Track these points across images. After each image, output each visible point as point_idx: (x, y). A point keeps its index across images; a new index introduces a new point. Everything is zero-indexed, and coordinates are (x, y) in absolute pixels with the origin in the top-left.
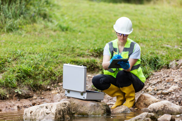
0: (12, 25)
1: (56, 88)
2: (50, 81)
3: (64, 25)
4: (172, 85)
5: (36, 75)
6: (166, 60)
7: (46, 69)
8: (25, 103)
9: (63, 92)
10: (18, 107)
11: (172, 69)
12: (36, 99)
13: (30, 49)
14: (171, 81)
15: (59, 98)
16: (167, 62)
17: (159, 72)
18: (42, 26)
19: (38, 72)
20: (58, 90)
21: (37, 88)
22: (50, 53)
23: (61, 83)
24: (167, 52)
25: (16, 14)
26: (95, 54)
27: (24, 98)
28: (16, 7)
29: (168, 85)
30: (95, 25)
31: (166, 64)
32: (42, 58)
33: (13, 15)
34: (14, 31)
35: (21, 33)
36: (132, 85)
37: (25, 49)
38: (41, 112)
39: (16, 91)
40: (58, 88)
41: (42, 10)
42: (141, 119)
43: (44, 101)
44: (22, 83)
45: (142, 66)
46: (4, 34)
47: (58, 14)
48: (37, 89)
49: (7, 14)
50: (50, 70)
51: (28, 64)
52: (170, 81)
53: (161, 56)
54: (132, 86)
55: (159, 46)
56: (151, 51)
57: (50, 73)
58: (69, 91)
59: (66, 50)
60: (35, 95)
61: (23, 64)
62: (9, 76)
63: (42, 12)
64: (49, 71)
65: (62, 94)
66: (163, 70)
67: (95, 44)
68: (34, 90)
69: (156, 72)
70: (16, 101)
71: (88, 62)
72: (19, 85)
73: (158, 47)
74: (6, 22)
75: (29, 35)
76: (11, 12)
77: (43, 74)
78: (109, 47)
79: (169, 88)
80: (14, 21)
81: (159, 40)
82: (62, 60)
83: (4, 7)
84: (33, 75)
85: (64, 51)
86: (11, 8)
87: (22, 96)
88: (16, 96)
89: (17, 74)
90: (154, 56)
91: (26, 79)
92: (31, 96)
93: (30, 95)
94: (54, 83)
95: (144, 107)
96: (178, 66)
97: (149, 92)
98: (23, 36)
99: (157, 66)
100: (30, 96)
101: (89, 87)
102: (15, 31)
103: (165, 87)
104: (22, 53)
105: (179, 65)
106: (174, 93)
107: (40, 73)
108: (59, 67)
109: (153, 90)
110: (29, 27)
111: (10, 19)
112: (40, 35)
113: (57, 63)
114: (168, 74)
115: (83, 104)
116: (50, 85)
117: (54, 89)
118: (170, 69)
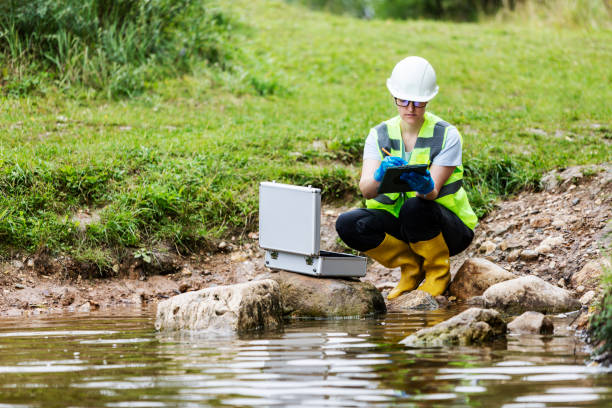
0: (128, 80)
1: (243, 245)
2: (226, 227)
3: (265, 80)
4: (548, 234)
5: (190, 212)
6: (531, 168)
7: (217, 197)
8: (161, 286)
9: (260, 257)
10: (143, 297)
11: (547, 193)
12: (190, 275)
13: (174, 143)
14: (546, 223)
15: (250, 273)
16: (533, 174)
17: (514, 200)
18: (207, 82)
19: (193, 205)
20: (248, 252)
21: (193, 247)
22: (226, 154)
23: (253, 232)
24: (534, 148)
25: (137, 50)
26: (346, 155)
27: (158, 272)
28: (136, 34)
29: (537, 234)
30: (345, 78)
31: (530, 181)
32: (205, 167)
33: (128, 55)
34: (131, 96)
35: (151, 101)
36: (441, 234)
37: (159, 144)
38: (200, 310)
39: (137, 256)
40: (248, 246)
41: (207, 40)
42: (463, 324)
44: (153, 233)
45: (468, 187)
46: (106, 106)
47: (248, 51)
48: (193, 250)
49: (113, 51)
50: (227, 199)
51: (169, 183)
52: (543, 225)
53: (519, 158)
54: (440, 238)
55: (515, 134)
56: (491, 147)
57: (226, 206)
58: (275, 254)
59: (269, 145)
60: (186, 265)
61: (156, 184)
62: (118, 215)
63: (207, 45)
64: (224, 200)
65: (257, 262)
66: (524, 197)
67: (345, 128)
68: (185, 251)
69: (506, 200)
70: (137, 281)
71: (325, 177)
72: (146, 238)
73: (511, 136)
74: (112, 73)
75: (170, 108)
76: (125, 47)
77: (208, 210)
78: (376, 137)
79: (539, 242)
80: (132, 70)
81: (513, 117)
82: (257, 172)
83: (105, 32)
84: (183, 211)
85: (262, 149)
86: (124, 36)
87: (153, 267)
88: (137, 268)
89: (138, 211)
90: (500, 159)
91: (162, 224)
92: (178, 268)
93: (174, 266)
94: (237, 234)
95: (473, 295)
96: (563, 185)
97: (488, 253)
98: (155, 109)
99: (507, 184)
100: (175, 268)
101: (329, 244)
102: (134, 96)
103: (528, 239)
104: (152, 153)
105: (566, 182)
106: (552, 255)
107: (200, 207)
108: (251, 191)
109: (497, 249)
110: (171, 86)
111: (122, 64)
112: (200, 106)
113: (246, 181)
114: (536, 207)
116: (226, 238)
117: (236, 249)
118: (544, 191)
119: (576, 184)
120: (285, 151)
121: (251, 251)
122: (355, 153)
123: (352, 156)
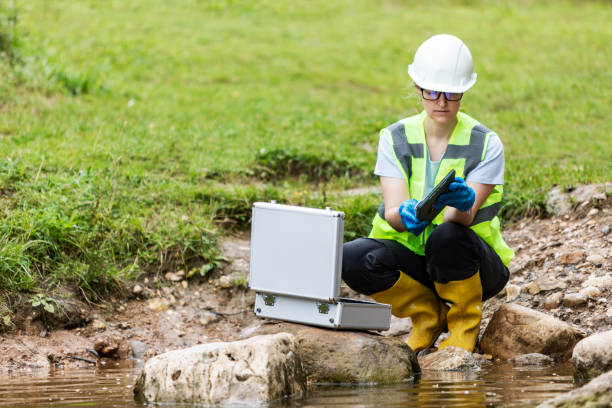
1: (161, 289)
7: (120, 224)
8: (69, 344)
9: (185, 305)
10: (50, 358)
11: (560, 220)
12: (105, 329)
15: (178, 326)
17: (515, 228)
20: (169, 299)
21: (102, 292)
23: (173, 272)
26: (264, 171)
27: (62, 325)
31: (535, 203)
36: (478, 272)
39: (35, 304)
40: (167, 290)
43: (131, 337)
44: (48, 273)
48: (103, 295)
50: (133, 228)
52: (574, 262)
54: (477, 277)
57: (133, 238)
58: (270, 299)
60: (96, 316)
64: (130, 230)
65: (184, 311)
66: (527, 225)
68: (93, 297)
70: (36, 337)
78: (391, 141)
79: (579, 283)
87: (56, 319)
88: (34, 320)
91: (58, 261)
92: (87, 319)
93: (83, 317)
94: (150, 275)
95: (517, 352)
96: (580, 208)
97: (509, 298)
100: (85, 320)
105: (583, 205)
106: (604, 300)
109: (521, 293)
113: (149, 205)
114: (550, 237)
115: (335, 344)
116: (138, 281)
117: (153, 294)
118: (554, 217)
119: (599, 207)
121: (173, 298)
122: (275, 169)
123: (273, 172)
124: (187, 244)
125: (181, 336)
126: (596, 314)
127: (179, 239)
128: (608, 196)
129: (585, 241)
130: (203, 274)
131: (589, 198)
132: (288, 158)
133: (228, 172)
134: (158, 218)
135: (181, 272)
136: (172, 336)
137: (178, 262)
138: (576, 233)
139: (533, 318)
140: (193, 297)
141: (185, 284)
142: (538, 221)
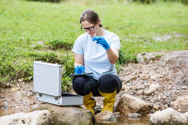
1: (16, 84)
9: (23, 89)
11: (141, 64)
14: (147, 78)
15: (20, 97)
17: (127, 66)
20: (18, 88)
23: (20, 79)
26: (52, 47)
29: (145, 83)
31: (133, 59)
40: (18, 85)
57: (8, 68)
58: (41, 95)
59: (21, 42)
64: (7, 65)
65: (23, 92)
66: (131, 65)
71: (47, 56)
79: (148, 86)
82: (19, 53)
85: (19, 43)
94: (13, 80)
95: (129, 112)
96: (147, 61)
97: (125, 91)
105: (148, 59)
106: (157, 93)
109: (130, 89)
113: (15, 57)
114: (138, 70)
115: (65, 113)
116: (9, 82)
117: (13, 86)
118: (139, 63)
119: (153, 60)
120: (29, 45)
122: (55, 46)
123: (55, 47)
124: (25, 70)
125: (21, 100)
126: (154, 98)
127: (23, 68)
128: (156, 57)
129: (149, 71)
130: (29, 79)
131: (150, 57)
132: (59, 43)
133: (41, 47)
134: (17, 61)
135: (23, 79)
136: (18, 100)
137: (22, 76)
138: (146, 68)
139: (134, 100)
140: (26, 87)
141: (24, 82)
142: (134, 64)
